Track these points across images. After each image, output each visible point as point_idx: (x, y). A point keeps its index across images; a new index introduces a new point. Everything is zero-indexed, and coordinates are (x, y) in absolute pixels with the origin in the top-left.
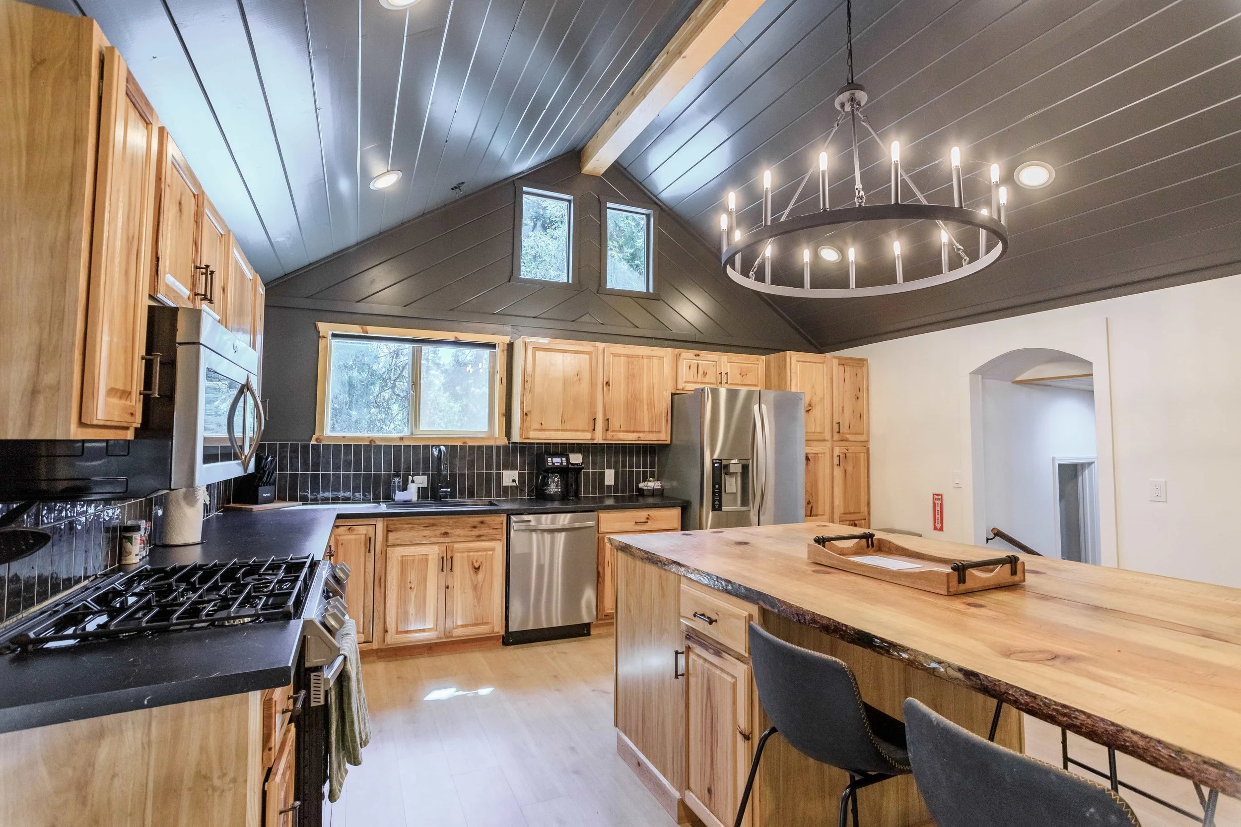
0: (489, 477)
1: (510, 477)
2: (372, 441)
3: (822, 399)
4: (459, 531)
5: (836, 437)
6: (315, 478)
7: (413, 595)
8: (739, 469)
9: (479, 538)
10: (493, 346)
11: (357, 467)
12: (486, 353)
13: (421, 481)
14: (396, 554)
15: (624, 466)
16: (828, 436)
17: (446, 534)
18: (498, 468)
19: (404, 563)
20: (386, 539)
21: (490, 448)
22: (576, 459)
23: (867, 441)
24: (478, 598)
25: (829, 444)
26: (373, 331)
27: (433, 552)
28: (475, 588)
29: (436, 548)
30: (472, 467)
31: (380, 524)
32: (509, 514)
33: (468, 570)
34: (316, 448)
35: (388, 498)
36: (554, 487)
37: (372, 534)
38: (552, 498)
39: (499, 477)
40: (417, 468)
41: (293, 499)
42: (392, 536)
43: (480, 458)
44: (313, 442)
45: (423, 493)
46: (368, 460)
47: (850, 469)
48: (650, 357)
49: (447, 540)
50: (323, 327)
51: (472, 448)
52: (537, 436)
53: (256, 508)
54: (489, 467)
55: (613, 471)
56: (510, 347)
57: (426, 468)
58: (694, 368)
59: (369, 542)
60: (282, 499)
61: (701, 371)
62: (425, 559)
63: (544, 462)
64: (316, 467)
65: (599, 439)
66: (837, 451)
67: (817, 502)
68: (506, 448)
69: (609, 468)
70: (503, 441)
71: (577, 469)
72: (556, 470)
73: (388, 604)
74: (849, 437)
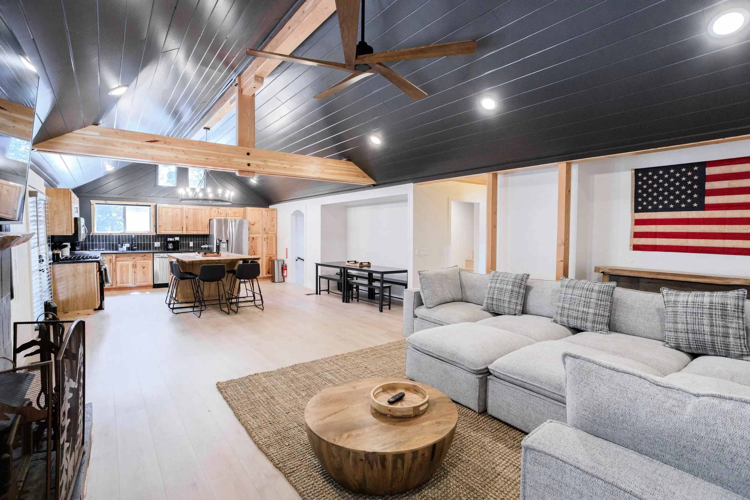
0: (150, 244)
1: (157, 244)
2: (110, 234)
3: (259, 221)
4: (138, 258)
5: (264, 232)
6: (92, 244)
7: (125, 274)
8: (225, 241)
9: (144, 259)
10: (150, 206)
11: (106, 241)
12: (148, 207)
13: (127, 245)
14: (119, 264)
15: (196, 241)
16: (261, 231)
17: (134, 258)
18: (153, 241)
19: (121, 266)
20: (116, 260)
21: (150, 236)
22: (177, 239)
23: (276, 233)
24: (145, 275)
25: (262, 234)
26: (109, 202)
27: (130, 263)
28: (143, 272)
29: (131, 262)
30: (144, 241)
31: (114, 256)
32: (153, 253)
33: (141, 268)
34: (92, 236)
35: (117, 249)
36: (170, 246)
37: (111, 258)
38: (170, 250)
39: (153, 244)
40: (126, 241)
41: (86, 250)
42: (117, 259)
43: (147, 238)
44: (91, 234)
45: (128, 249)
46: (109, 239)
47: (269, 242)
48: (201, 209)
49: (134, 260)
50: (92, 201)
51: (144, 236)
52: (163, 232)
53: (76, 252)
54: (150, 241)
55: (192, 242)
56: (156, 206)
57: (129, 241)
58: (217, 212)
59: (111, 261)
60: (82, 250)
61: (219, 213)
62: (128, 265)
63: (167, 239)
64: (93, 241)
65: (185, 233)
66: (264, 236)
67: (257, 251)
68: (155, 236)
69: (191, 241)
70: (155, 234)
71: (178, 242)
72: (170, 242)
73: (117, 276)
74: (269, 232)
